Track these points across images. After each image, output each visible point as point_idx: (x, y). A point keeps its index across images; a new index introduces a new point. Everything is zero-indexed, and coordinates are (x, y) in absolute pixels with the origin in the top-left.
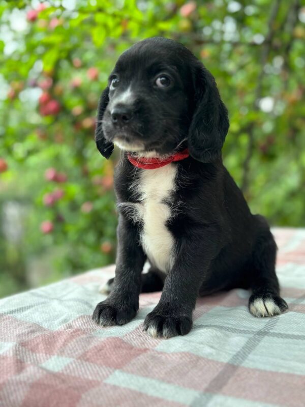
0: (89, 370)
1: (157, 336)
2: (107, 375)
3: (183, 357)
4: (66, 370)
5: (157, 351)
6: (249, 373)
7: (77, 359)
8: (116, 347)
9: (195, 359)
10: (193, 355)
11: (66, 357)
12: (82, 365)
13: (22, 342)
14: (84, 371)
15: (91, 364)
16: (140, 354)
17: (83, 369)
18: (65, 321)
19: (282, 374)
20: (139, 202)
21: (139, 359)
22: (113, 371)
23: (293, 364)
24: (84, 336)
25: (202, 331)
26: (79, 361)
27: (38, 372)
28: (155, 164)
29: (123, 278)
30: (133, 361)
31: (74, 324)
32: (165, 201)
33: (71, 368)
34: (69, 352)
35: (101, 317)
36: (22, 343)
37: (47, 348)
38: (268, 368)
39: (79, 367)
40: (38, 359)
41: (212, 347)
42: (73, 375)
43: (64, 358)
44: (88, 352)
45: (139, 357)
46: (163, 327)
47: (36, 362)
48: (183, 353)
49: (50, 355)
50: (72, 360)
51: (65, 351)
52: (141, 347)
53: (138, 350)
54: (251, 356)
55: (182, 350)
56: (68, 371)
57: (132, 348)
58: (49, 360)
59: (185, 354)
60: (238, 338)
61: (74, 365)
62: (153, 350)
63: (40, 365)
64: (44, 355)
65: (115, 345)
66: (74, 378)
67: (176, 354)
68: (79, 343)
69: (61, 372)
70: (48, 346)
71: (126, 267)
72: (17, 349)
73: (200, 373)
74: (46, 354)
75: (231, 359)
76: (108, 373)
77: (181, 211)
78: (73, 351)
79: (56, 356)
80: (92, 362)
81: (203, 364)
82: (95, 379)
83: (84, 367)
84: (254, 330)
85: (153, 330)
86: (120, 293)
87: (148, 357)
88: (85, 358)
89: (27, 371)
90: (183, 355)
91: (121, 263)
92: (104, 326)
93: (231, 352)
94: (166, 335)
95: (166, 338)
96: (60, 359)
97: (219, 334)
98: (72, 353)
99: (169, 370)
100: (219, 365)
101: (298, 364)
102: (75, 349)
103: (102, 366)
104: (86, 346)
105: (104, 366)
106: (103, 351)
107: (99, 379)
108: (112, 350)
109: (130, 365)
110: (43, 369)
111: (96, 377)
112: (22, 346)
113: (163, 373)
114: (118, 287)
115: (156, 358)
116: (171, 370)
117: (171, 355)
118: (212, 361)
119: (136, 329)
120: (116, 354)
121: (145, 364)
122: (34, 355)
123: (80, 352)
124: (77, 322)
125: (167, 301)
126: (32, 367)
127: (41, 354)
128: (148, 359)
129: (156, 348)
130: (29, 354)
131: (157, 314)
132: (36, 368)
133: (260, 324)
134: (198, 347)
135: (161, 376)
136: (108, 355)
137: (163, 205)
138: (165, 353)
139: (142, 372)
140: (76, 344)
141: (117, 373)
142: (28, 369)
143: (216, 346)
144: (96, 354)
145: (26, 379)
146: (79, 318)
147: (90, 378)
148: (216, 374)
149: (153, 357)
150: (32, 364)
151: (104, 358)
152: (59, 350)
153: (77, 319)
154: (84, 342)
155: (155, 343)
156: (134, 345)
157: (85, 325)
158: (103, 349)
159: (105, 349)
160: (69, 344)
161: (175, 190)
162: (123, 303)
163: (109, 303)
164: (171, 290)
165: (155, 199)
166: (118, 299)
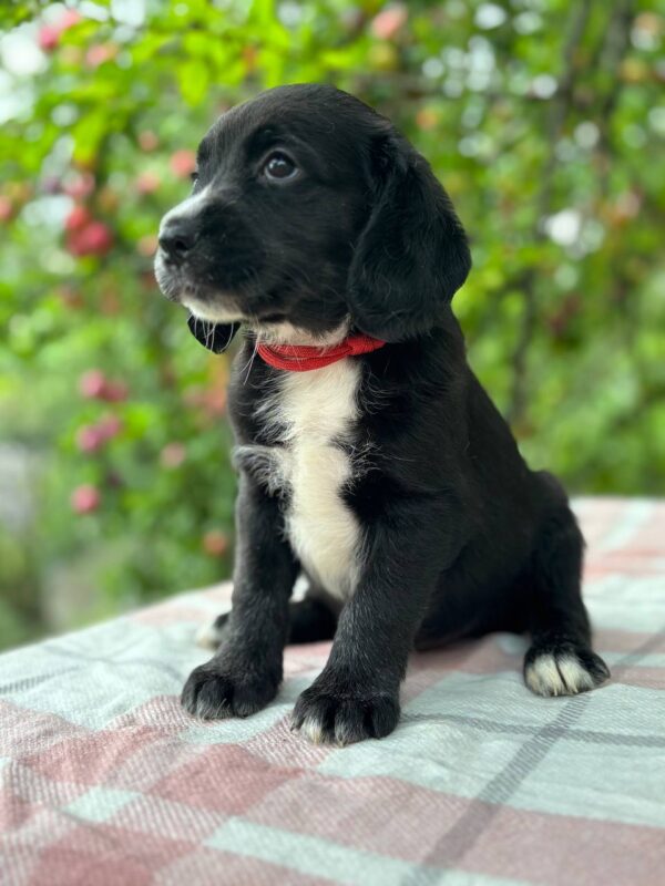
0: (170, 817)
1: (322, 741)
2: (212, 830)
3: (380, 787)
4: (121, 819)
5: (320, 774)
6: (522, 821)
7: (146, 794)
8: (231, 767)
9: (404, 790)
10: (401, 782)
11: (122, 789)
12: (155, 808)
13: (24, 756)
14: (159, 820)
15: (177, 805)
16: (284, 781)
17: (157, 815)
18: (120, 708)
19: (596, 822)
20: (280, 444)
21: (281, 793)
22: (225, 820)
23: (619, 800)
24: (162, 742)
25: (421, 726)
26: (150, 797)
27: (60, 823)
28: (313, 360)
29: (248, 612)
30: (270, 797)
31: (140, 715)
32: (337, 443)
33: (132, 813)
34: (129, 778)
35: (199, 698)
36: (26, 760)
37: (81, 769)
38: (565, 809)
39: (149, 812)
40: (60, 794)
41: (442, 764)
42: (136, 828)
43: (116, 792)
44: (169, 777)
45: (280, 788)
46: (336, 721)
47: (56, 802)
48: (379, 777)
49: (85, 784)
50: (134, 795)
51: (120, 776)
52: (286, 766)
53: (281, 773)
54: (527, 784)
55: (378, 772)
56: (126, 820)
57: (264, 767)
58: (85, 797)
59: (384, 780)
60: (501, 743)
61: (139, 808)
62: (313, 773)
63: (63, 808)
64: (73, 785)
65: (230, 762)
66: (138, 835)
67: (364, 779)
68: (150, 757)
69: (110, 823)
70: (83, 766)
71: (255, 589)
72: (14, 773)
73: (415, 823)
74: (77, 782)
75: (484, 791)
76: (214, 824)
77: (372, 465)
78: (136, 776)
79: (98, 788)
80: (178, 800)
81: (422, 803)
82: (183, 837)
83: (160, 811)
84: (535, 725)
85: (313, 728)
86: (241, 646)
87: (301, 788)
88: (164, 792)
89: (34, 823)
90: (379, 782)
91: (245, 581)
92: (207, 718)
93: (483, 775)
94: (341, 739)
95: (341, 743)
96: (109, 794)
97: (458, 734)
98: (134, 781)
99: (346, 816)
100: (458, 804)
101: (630, 800)
102: (141, 771)
103: (199, 808)
104: (164, 765)
105: (204, 810)
106: (202, 775)
107: (194, 839)
108: (223, 772)
109: (262, 806)
110: (71, 817)
111: (186, 832)
112: (25, 765)
113: (334, 823)
114: (236, 633)
115: (320, 791)
116: (352, 817)
117: (351, 782)
118: (444, 795)
119: (276, 725)
120: (232, 781)
121: (295, 803)
122: (52, 784)
123: (152, 778)
124: (146, 712)
125: (344, 663)
126: (45, 813)
127: (66, 784)
128: (301, 793)
129: (319, 767)
130: (40, 784)
131: (323, 692)
132: (54, 814)
133: (547, 712)
134: (410, 764)
135: (331, 830)
136: (214, 783)
137: (333, 450)
138: (340, 778)
139: (288, 821)
140: (143, 759)
141: (234, 824)
142: (37, 817)
143: (451, 762)
144: (188, 784)
145: (31, 839)
146: (152, 703)
147: (174, 836)
148: (451, 824)
149: (313, 788)
150: (45, 805)
151: (206, 791)
152: (105, 773)
153: (147, 705)
154: (161, 755)
155: (317, 756)
156: (271, 761)
157: (164, 718)
158: (202, 772)
159: (208, 770)
160: (129, 761)
161: (355, 418)
162: (248, 668)
163: (216, 668)
164: (353, 638)
165: (317, 438)
166: (236, 658)
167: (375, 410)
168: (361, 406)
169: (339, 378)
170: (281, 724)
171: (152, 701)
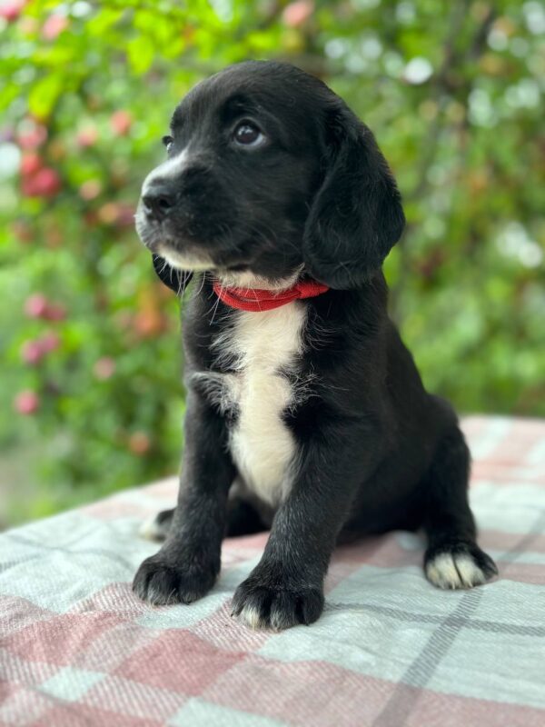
0: (136, 696)
1: (259, 626)
2: (175, 710)
3: (316, 671)
4: (91, 698)
5: (262, 657)
6: (443, 703)
7: (112, 675)
8: (184, 651)
9: (338, 674)
10: (334, 666)
11: (89, 670)
12: (121, 688)
14: (126, 701)
15: (140, 685)
16: (232, 664)
17: (124, 695)
18: (80, 594)
19: (505, 705)
20: (232, 371)
21: (231, 676)
22: (185, 701)
23: (523, 685)
24: (121, 627)
25: (343, 616)
26: (116, 677)
27: (38, 702)
28: (266, 302)
29: (193, 512)
30: (221, 679)
31: (98, 601)
32: (282, 372)
33: (101, 693)
34: (95, 659)
35: (150, 585)
37: (51, 650)
38: (476, 692)
39: (116, 692)
40: (34, 673)
41: (367, 650)
42: (106, 708)
43: (85, 672)
44: (131, 660)
45: (230, 671)
46: (272, 609)
47: (31, 683)
48: (315, 661)
49: (56, 665)
50: (101, 676)
51: (87, 657)
52: (232, 650)
53: (228, 656)
54: (441, 668)
55: (313, 657)
56: (96, 699)
57: (213, 651)
58: (57, 677)
59: (319, 665)
60: (414, 631)
61: (107, 688)
62: (256, 656)
63: (39, 687)
64: (46, 665)
65: (184, 647)
66: (109, 713)
67: (302, 663)
68: (112, 641)
69: (82, 702)
70: (53, 648)
71: (200, 493)
73: (351, 704)
74: (49, 663)
75: (406, 675)
76: (176, 705)
77: (313, 393)
78: (101, 658)
79: (69, 668)
80: (141, 681)
81: (355, 686)
82: (149, 716)
83: (126, 691)
84: (440, 615)
85: (251, 615)
86: (186, 542)
87: (248, 671)
88: (127, 673)
89: (14, 701)
90: (316, 666)
92: (157, 604)
93: (403, 660)
94: (276, 625)
95: (276, 629)
96: (78, 674)
97: (376, 623)
98: (100, 662)
99: (291, 698)
100: (385, 687)
101: (535, 687)
102: (106, 653)
103: (160, 689)
104: (126, 648)
105: (165, 690)
106: (160, 658)
107: (159, 718)
108: (178, 655)
109: (216, 687)
110: (48, 696)
111: (151, 711)
113: (281, 704)
114: (182, 530)
115: (264, 671)
116: (295, 698)
117: (291, 666)
118: (370, 679)
119: (217, 611)
120: (187, 664)
121: (244, 684)
122: (26, 664)
123: (116, 660)
124: (103, 597)
125: (278, 558)
126: (23, 692)
127: (39, 664)
128: (248, 675)
129: (260, 651)
130: (15, 664)
131: (260, 584)
132: (32, 694)
133: (448, 604)
134: (340, 650)
135: (278, 710)
136: (171, 666)
137: (279, 378)
138: (279, 662)
139: (240, 702)
140: (106, 642)
141: (193, 703)
142: (16, 696)
143: (375, 647)
144: (148, 666)
145: (13, 718)
146: (107, 588)
147: (141, 714)
148: (382, 706)
149: (258, 671)
150: (22, 685)
151: (165, 672)
152: (74, 654)
153: (103, 592)
154: (121, 639)
155: (257, 640)
156: (217, 645)
157: (119, 604)
158: (160, 655)
159: (165, 654)
160: (94, 644)
161: (301, 352)
162: (193, 560)
163: (164, 560)
164: (287, 538)
165: (265, 367)
166: (182, 552)
167: (318, 347)
168: (306, 342)
169: (287, 317)
170: (221, 610)
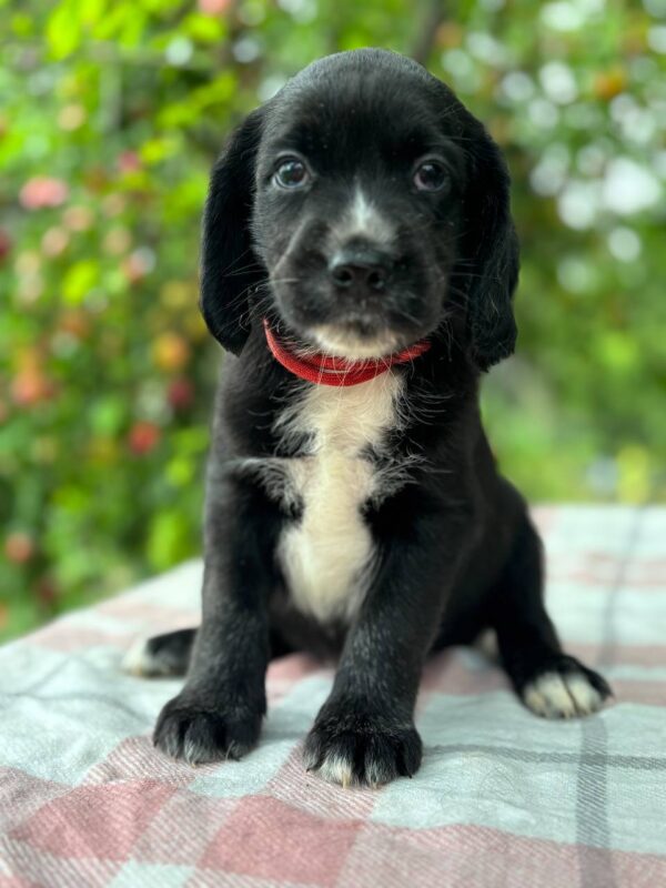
1: (351, 784)
3: (468, 837)
5: (383, 825)
6: (645, 867)
7: (201, 868)
8: (283, 824)
9: (498, 840)
11: (165, 862)
13: (12, 828)
15: (248, 878)
16: (353, 838)
18: (89, 756)
20: (302, 456)
21: (362, 854)
24: (177, 799)
25: (454, 762)
26: (209, 871)
29: (230, 636)
30: (352, 859)
31: (118, 763)
32: (369, 453)
34: (165, 847)
35: (187, 735)
36: (15, 832)
37: (93, 838)
40: (83, 874)
43: (160, 867)
44: (215, 843)
45: (357, 848)
46: (367, 759)
48: (461, 826)
49: (111, 858)
50: (186, 869)
51: (153, 845)
53: (339, 827)
54: (613, 821)
55: (454, 820)
57: (317, 822)
58: (120, 876)
59: (468, 829)
60: (554, 775)
62: (373, 824)
64: (96, 860)
67: (443, 829)
68: (179, 819)
70: (95, 835)
71: (239, 610)
72: (13, 852)
74: (100, 858)
75: (579, 833)
77: (410, 479)
78: (173, 844)
79: (133, 862)
80: (246, 872)
81: (527, 854)
84: (570, 752)
86: (224, 677)
87: (379, 846)
88: (221, 862)
90: (463, 831)
91: (226, 600)
93: (564, 815)
95: (374, 785)
96: (149, 868)
97: (502, 768)
98: (174, 850)
99: (457, 877)
100: (564, 851)
102: (177, 837)
103: (278, 880)
104: (201, 828)
105: (287, 882)
106: (255, 838)
108: (278, 832)
109: (351, 871)
112: (19, 839)
115: (401, 847)
116: (463, 877)
117: (431, 834)
118: (539, 842)
119: (284, 767)
120: (297, 843)
121: (386, 864)
122: (65, 864)
123: (195, 845)
124: (124, 759)
125: (360, 691)
127: (84, 861)
128: (384, 851)
129: (372, 816)
130: (49, 862)
131: (341, 727)
133: (569, 737)
134: (480, 807)
136: (276, 848)
137: (363, 461)
138: (409, 829)
140: (171, 821)
143: (519, 800)
146: (124, 747)
149: (390, 844)
151: (271, 857)
152: (133, 843)
153: (119, 750)
154: (189, 815)
155: (361, 803)
156: (313, 813)
157: (150, 766)
158: (254, 833)
159: (258, 831)
160: (153, 824)
162: (237, 701)
164: (370, 664)
167: (425, 420)
170: (288, 764)
171: (123, 745)
